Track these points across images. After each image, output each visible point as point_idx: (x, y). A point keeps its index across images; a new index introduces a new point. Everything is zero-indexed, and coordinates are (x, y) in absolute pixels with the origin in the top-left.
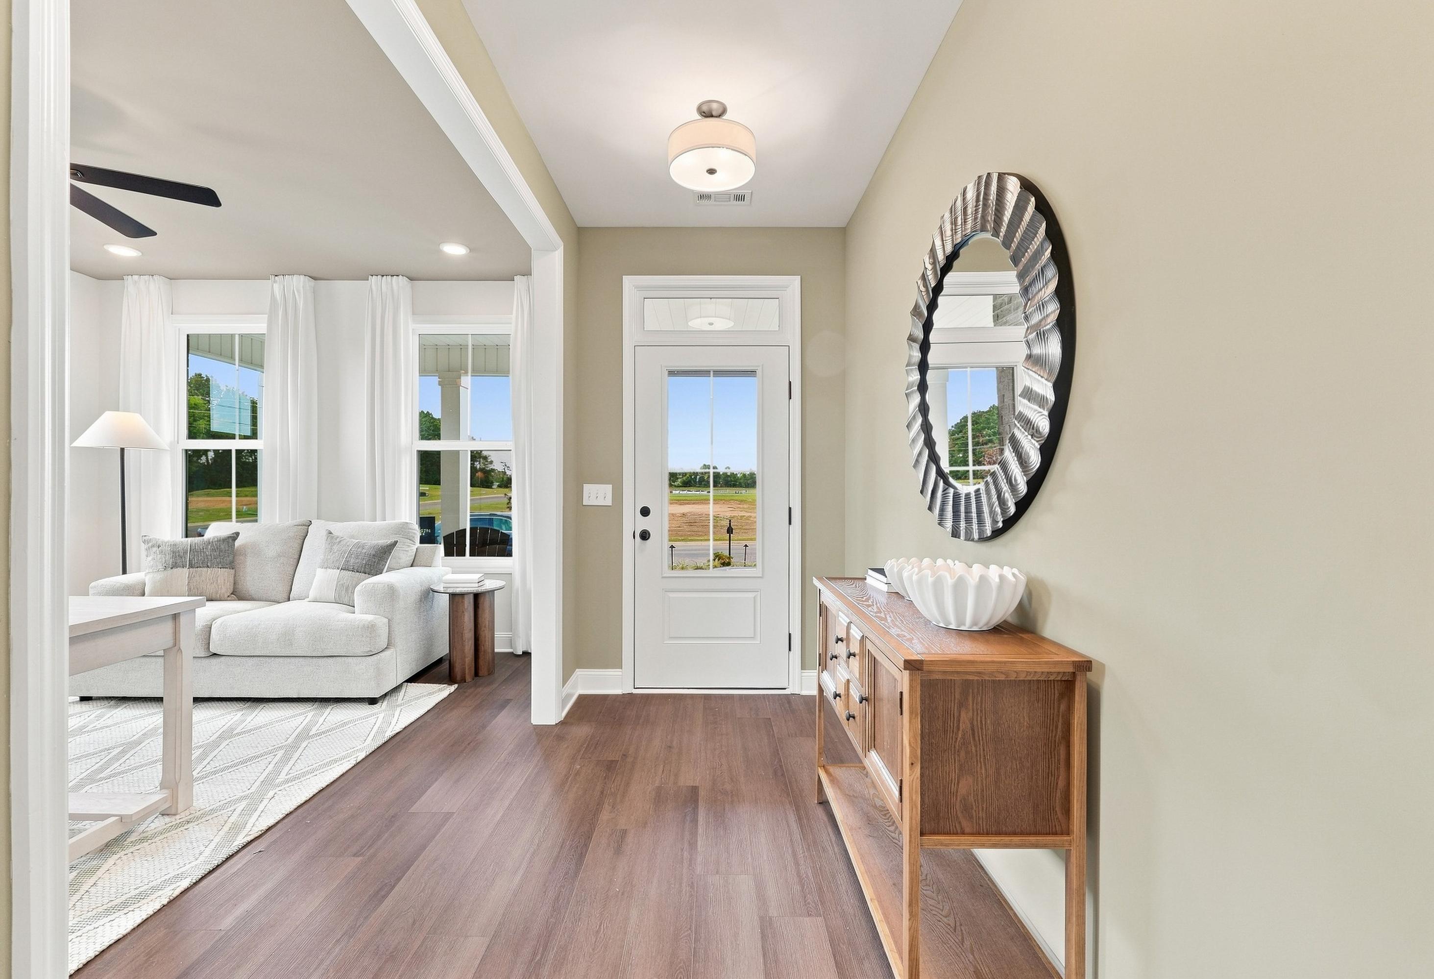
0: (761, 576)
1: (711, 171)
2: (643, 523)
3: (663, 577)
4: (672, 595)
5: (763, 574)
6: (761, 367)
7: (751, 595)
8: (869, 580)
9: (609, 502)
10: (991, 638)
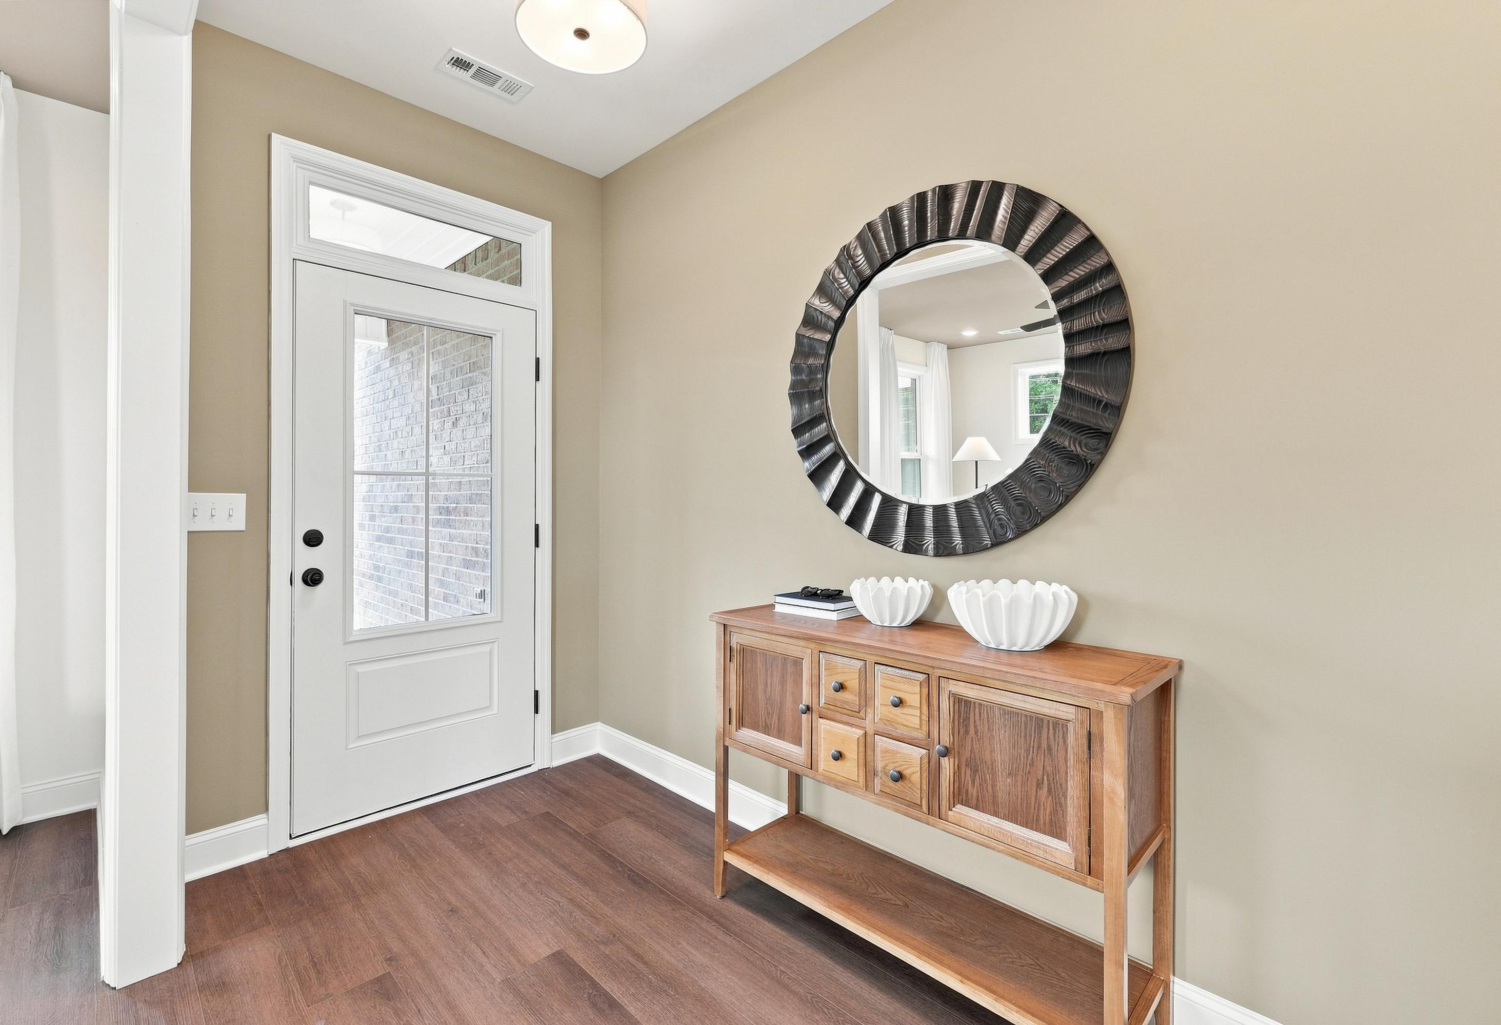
0: (500, 620)
1: (582, 34)
2: (311, 558)
3: (346, 643)
4: (360, 669)
5: (502, 618)
6: (501, 332)
7: (486, 648)
8: (779, 609)
9: (239, 523)
10: (1049, 655)
